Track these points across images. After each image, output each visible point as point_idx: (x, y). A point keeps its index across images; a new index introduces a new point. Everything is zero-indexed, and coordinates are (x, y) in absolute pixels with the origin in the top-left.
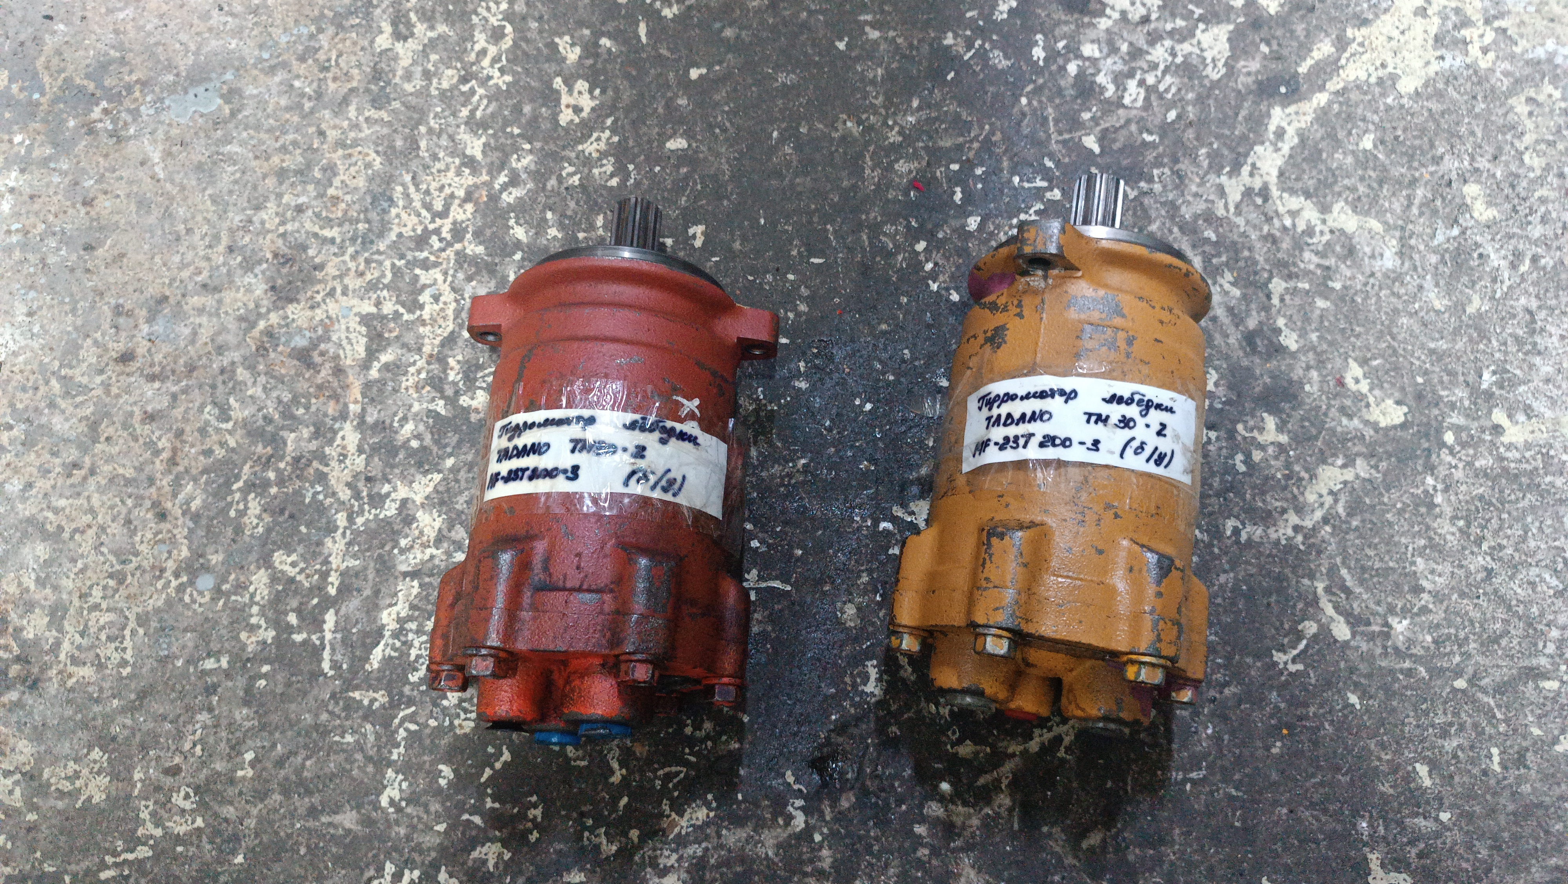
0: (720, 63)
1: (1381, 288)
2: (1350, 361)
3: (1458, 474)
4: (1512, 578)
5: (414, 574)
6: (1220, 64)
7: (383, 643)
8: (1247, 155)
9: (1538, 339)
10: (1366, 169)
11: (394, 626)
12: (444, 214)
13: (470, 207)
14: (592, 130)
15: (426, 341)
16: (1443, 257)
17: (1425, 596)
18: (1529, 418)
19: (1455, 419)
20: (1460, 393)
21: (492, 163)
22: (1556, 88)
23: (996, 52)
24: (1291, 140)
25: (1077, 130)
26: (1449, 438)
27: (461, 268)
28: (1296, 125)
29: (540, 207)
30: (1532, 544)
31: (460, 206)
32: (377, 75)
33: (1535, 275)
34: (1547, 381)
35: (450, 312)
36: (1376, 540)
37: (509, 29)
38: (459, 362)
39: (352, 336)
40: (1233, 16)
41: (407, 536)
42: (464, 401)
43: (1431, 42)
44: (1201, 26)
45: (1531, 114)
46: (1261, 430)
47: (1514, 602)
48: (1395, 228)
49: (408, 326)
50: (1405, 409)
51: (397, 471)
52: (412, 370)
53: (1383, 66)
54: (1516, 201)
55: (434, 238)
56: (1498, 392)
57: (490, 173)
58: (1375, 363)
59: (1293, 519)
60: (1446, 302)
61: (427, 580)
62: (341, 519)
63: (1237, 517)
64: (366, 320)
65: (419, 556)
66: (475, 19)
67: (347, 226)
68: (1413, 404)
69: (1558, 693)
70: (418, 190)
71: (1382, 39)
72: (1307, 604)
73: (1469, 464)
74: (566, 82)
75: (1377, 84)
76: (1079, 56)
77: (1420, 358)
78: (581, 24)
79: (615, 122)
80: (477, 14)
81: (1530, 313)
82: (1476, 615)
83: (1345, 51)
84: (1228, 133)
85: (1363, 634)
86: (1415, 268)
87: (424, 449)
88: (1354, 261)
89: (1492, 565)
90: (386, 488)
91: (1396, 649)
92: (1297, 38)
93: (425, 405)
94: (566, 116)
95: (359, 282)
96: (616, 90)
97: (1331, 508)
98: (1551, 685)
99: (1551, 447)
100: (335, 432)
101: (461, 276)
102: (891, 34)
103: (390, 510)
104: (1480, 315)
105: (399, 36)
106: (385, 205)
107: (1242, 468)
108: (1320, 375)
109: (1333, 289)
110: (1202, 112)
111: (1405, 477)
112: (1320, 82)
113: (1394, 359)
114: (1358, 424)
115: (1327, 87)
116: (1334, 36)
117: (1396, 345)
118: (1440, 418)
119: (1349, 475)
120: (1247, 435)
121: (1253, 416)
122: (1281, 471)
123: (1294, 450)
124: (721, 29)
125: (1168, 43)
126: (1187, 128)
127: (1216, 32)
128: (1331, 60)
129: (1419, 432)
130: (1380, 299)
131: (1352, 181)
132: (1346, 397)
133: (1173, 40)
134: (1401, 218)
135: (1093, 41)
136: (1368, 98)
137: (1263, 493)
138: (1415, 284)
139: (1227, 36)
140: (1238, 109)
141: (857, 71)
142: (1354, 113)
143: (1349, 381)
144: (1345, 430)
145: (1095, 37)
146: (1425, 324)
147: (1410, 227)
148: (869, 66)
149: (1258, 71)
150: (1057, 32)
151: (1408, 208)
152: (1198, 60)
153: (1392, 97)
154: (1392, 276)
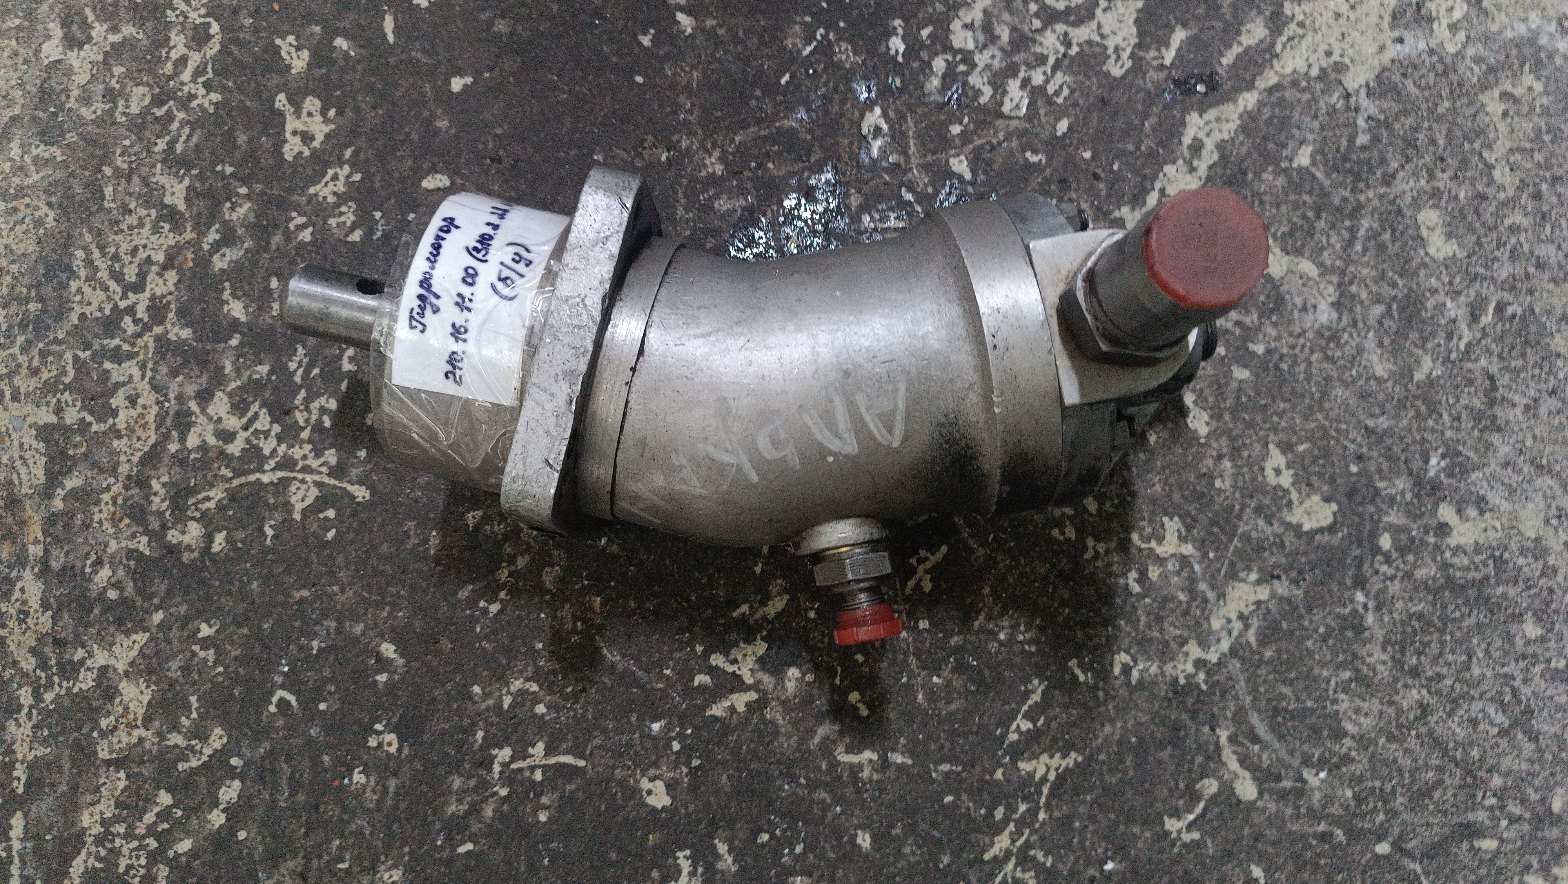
0: (491, 69)
1: (1312, 351)
2: (1271, 446)
3: (1395, 587)
4: (1450, 714)
5: (118, 763)
6: (1125, 56)
7: (84, 852)
8: (1155, 177)
9: (1498, 411)
10: (1299, 194)
11: (97, 829)
12: (139, 287)
13: (172, 276)
14: (327, 165)
15: (123, 458)
16: (1389, 307)
17: (1348, 742)
18: (1482, 513)
19: (1393, 517)
20: (1402, 483)
21: (199, 214)
22: (1538, 78)
23: (844, 46)
24: (1209, 156)
25: (944, 149)
26: (1385, 542)
27: (163, 358)
28: (1217, 137)
29: (262, 273)
30: (1476, 671)
31: (160, 275)
32: (45, 96)
33: (1499, 327)
34: (1506, 464)
35: (151, 418)
36: (1292, 675)
37: (215, 28)
38: (164, 485)
39: (27, 455)
41: (108, 714)
42: (173, 536)
43: (1388, 18)
44: (1103, 3)
45: (1505, 114)
46: (1160, 539)
47: (1451, 745)
48: (1333, 270)
49: (100, 439)
50: (1334, 507)
51: (93, 631)
52: (106, 497)
53: (1328, 54)
54: (1482, 231)
55: (128, 320)
56: (1446, 481)
57: (196, 227)
58: (1301, 448)
59: (1194, 650)
60: (1391, 366)
61: (137, 770)
62: (25, 696)
63: (1127, 652)
64: (44, 432)
65: (125, 740)
66: (171, 16)
67: (13, 308)
68: (1343, 499)
69: (1498, 852)
70: (104, 255)
71: (1328, 16)
72: (1209, 758)
73: (1408, 575)
74: (291, 100)
75: (1319, 78)
76: (948, 48)
77: (1355, 441)
78: (309, 18)
79: (355, 154)
80: (174, 10)
81: (1492, 379)
82: (1406, 762)
83: (1280, 34)
84: (1131, 147)
85: (1271, 792)
86: (1355, 324)
87: (124, 601)
88: (1281, 315)
89: (1427, 698)
90: (80, 653)
91: (1310, 809)
92: (1221, 17)
93: (123, 544)
94: (292, 148)
95: (33, 383)
96: (357, 110)
97: (1240, 635)
98: (1488, 844)
99: (1506, 548)
100: (13, 584)
101: (164, 370)
102: (710, 22)
103: (86, 681)
104: (1431, 382)
105: (72, 42)
106: (64, 276)
107: (1136, 588)
108: (1234, 467)
109: (1253, 353)
110: (1100, 121)
111: (1330, 592)
112: (1248, 78)
113: (1325, 442)
114: (1277, 528)
115: (1257, 84)
116: (1268, 13)
117: (1328, 424)
118: (1376, 517)
119: (1264, 593)
120: (1143, 546)
121: (1151, 522)
122: (1182, 590)
123: (1200, 563)
124: (491, 23)
125: (1060, 28)
126: (1081, 143)
127: (1121, 10)
128: (1263, 46)
129: (1349, 535)
130: (1311, 363)
131: (1284, 209)
132: (1265, 493)
133: (1066, 22)
134: (1341, 258)
135: (966, 26)
136: (1307, 96)
137: (1160, 619)
138: (1353, 344)
139: (1134, 16)
140: (1146, 116)
141: (666, 76)
142: (1289, 118)
143: (1269, 472)
144: (1262, 536)
145: (968, 20)
146: (1363, 396)
147: (1352, 268)
148: (682, 68)
149: (1173, 63)
150: (921, 16)
151: (1350, 243)
152: (1097, 50)
153: (1336, 95)
154: (1327, 334)
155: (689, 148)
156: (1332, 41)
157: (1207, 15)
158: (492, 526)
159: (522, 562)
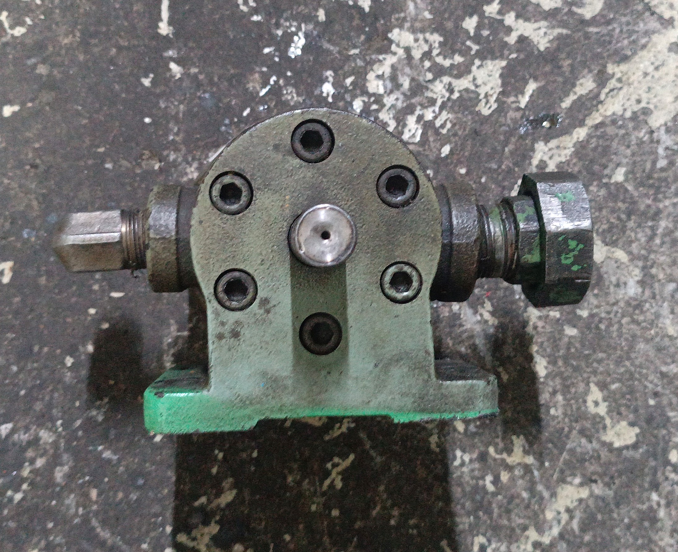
0: (32, 100)
1: (623, 316)
2: (592, 385)
6: (492, 99)
10: (616, 202)
23: (290, 89)
26: (674, 455)
28: (557, 159)
40: (506, 52)
44: (477, 62)
46: (510, 451)
48: (639, 258)
50: (637, 430)
53: (639, 101)
58: (614, 387)
59: (533, 534)
63: (484, 535)
68: (644, 424)
71: (639, 74)
75: (631, 119)
76: (365, 92)
77: (653, 381)
83: (604, 87)
84: (494, 166)
86: (654, 297)
88: (601, 290)
92: (562, 74)
97: (568, 523)
102: (194, 70)
107: (491, 488)
108: (565, 399)
109: (580, 317)
110: (473, 146)
111: (633, 493)
112: (581, 117)
113: (630, 383)
114: (595, 445)
115: (587, 122)
116: (596, 72)
117: (633, 369)
118: (667, 438)
119: (584, 493)
120: (498, 456)
121: (503, 439)
122: (525, 490)
123: (538, 470)
124: (35, 66)
125: (446, 79)
126: (459, 163)
127: (490, 67)
128: (591, 95)
129: (648, 451)
130: (621, 325)
131: (604, 212)
132: (586, 419)
133: (451, 75)
134: (645, 249)
135: (379, 77)
136: (622, 132)
137: (508, 511)
138: (653, 311)
139: (500, 72)
140: (506, 143)
141: (160, 108)
142: (609, 147)
143: (590, 404)
144: (584, 450)
145: (380, 73)
146: (659, 349)
147: (652, 256)
148: (172, 102)
149: (526, 106)
150: (346, 68)
151: (651, 238)
152: (472, 95)
153: (644, 131)
154: (634, 303)
155: (175, 161)
156: (640, 92)
157: (552, 72)
158: (19, 436)
159: (40, 463)
